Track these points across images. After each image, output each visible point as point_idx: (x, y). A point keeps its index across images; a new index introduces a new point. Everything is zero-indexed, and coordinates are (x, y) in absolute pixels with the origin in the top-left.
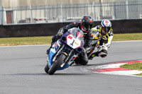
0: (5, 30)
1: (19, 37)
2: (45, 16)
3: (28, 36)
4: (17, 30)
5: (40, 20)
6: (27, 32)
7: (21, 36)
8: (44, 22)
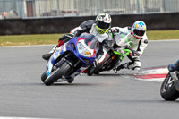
0: (24, 25)
1: (42, 33)
2: (75, 8)
3: (54, 33)
4: (40, 25)
5: (69, 12)
6: (52, 28)
7: (46, 33)
8: (74, 15)
